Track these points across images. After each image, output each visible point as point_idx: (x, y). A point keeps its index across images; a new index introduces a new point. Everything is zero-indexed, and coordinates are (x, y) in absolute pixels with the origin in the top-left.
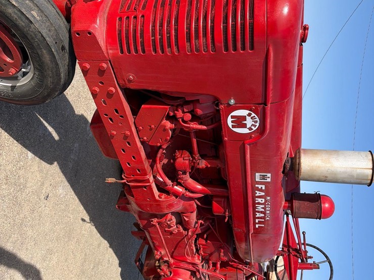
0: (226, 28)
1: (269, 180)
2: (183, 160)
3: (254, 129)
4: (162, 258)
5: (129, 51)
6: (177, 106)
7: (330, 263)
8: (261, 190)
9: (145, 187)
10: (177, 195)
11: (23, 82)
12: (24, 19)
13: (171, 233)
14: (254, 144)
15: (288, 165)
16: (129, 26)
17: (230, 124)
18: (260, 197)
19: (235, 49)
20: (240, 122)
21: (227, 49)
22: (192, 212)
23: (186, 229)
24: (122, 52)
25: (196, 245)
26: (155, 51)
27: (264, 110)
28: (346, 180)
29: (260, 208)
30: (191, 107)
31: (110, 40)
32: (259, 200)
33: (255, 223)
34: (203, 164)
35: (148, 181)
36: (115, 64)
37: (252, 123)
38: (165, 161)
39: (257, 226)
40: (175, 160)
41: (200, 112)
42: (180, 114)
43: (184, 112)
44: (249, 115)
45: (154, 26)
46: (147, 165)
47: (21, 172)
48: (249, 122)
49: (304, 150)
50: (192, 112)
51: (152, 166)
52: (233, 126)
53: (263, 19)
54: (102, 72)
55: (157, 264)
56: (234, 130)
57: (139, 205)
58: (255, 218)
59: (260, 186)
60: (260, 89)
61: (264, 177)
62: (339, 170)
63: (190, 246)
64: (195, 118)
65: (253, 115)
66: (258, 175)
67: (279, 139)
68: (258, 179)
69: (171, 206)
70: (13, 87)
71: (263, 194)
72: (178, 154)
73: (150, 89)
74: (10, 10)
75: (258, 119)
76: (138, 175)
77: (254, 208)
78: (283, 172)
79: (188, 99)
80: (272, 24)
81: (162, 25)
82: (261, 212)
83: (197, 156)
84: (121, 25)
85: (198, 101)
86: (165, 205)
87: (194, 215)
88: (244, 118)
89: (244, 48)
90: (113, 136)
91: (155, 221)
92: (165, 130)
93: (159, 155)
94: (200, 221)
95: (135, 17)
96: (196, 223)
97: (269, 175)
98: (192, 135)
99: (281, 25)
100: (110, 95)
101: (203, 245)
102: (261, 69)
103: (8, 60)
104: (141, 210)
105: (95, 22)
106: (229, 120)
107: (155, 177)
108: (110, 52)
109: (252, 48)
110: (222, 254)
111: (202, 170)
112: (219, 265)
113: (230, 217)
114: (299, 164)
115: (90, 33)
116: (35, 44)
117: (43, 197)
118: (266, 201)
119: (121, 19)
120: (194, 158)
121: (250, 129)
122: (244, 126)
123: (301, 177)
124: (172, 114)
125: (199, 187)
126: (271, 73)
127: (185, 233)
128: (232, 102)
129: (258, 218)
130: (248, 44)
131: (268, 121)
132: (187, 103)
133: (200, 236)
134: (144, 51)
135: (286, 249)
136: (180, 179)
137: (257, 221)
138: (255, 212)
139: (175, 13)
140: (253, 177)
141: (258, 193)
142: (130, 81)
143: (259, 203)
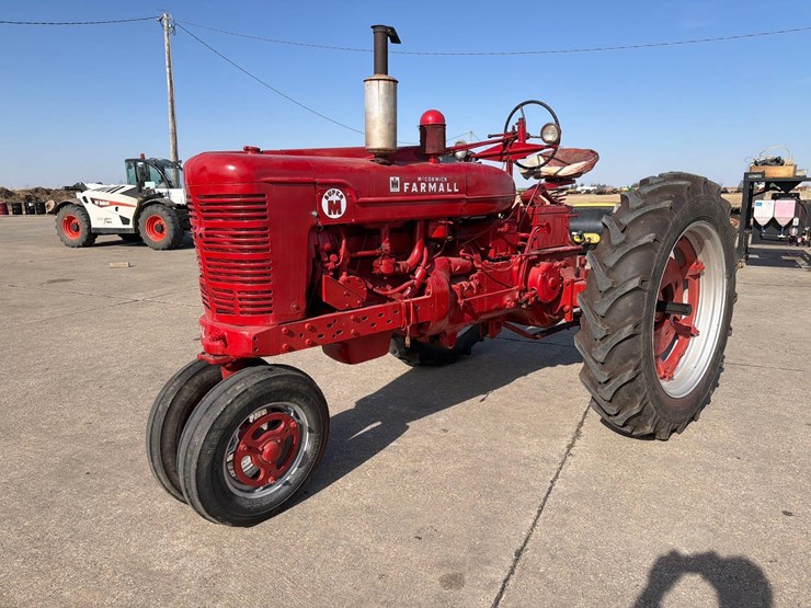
0: (247, 218)
1: (398, 179)
2: (382, 266)
3: (341, 193)
4: (516, 301)
5: (270, 305)
6: (324, 267)
7: (523, 104)
8: (410, 187)
9: (415, 308)
10: (425, 276)
11: (304, 419)
12: (244, 396)
13: (479, 286)
14: (358, 193)
15: (382, 160)
16: (248, 306)
17: (337, 216)
18: (419, 188)
19: (265, 210)
20: (334, 207)
21: (265, 217)
22: (450, 262)
23: (474, 270)
24: (271, 312)
25: (498, 260)
26: (269, 281)
27: (321, 184)
28: (392, 103)
29: (432, 187)
30: (323, 254)
31: (261, 322)
32: (423, 188)
33: (453, 193)
34: (386, 246)
35: (408, 304)
36: (283, 319)
37: (335, 195)
38: (389, 287)
39: (456, 190)
40: (383, 275)
41: (327, 245)
42: (331, 265)
43: (329, 261)
44: (327, 198)
45: (247, 282)
46: (388, 304)
47: (411, 450)
48: (334, 198)
49: (367, 144)
50: (329, 254)
51: (392, 300)
52: (340, 213)
53: (238, 187)
54: (290, 333)
55: (524, 306)
56: (343, 212)
57: (441, 318)
58: (446, 193)
59: (406, 188)
60: (301, 188)
61: (395, 184)
62: (381, 112)
63: (497, 267)
64: (336, 251)
65: (326, 194)
66: (392, 190)
67: (351, 170)
68: (398, 190)
69: (439, 283)
70: (310, 431)
71: (415, 185)
72: (376, 271)
73: (305, 290)
74: (236, 406)
75: (331, 190)
76: (401, 313)
77: (433, 193)
78: (389, 165)
79: (314, 255)
80: (243, 179)
81: (244, 275)
82: (438, 186)
83: (378, 251)
84: (248, 312)
85: (316, 247)
86: (438, 289)
87: (453, 259)
88: (330, 203)
89: (264, 203)
90: (356, 333)
91: (461, 302)
92: (348, 281)
93: (380, 292)
94: (461, 253)
95: (240, 299)
96: (464, 257)
97: (392, 179)
98: (353, 255)
99: (243, 171)
100: (312, 329)
101: (496, 252)
102: (283, 187)
103: (282, 426)
104: (447, 319)
105: (244, 335)
106: (333, 216)
107: (406, 298)
108: (271, 323)
109: (263, 195)
110: (502, 230)
111: (391, 246)
112: (523, 235)
113: (450, 219)
114: (378, 150)
115: (255, 338)
116: (267, 391)
117: (444, 434)
118: (423, 181)
119: (242, 312)
120: (380, 255)
121: (341, 197)
122: (338, 203)
123: (392, 148)
124: (331, 273)
125: (416, 251)
126: (286, 179)
127: (479, 271)
128: (315, 213)
129: (445, 188)
130: (261, 199)
131: (332, 180)
132: (318, 257)
133: (484, 256)
134: (270, 292)
135: (505, 157)
136: (405, 270)
137: (449, 190)
138: (438, 193)
139: (234, 264)
140: (395, 194)
141: (415, 189)
142: (298, 308)
143: (427, 188)
